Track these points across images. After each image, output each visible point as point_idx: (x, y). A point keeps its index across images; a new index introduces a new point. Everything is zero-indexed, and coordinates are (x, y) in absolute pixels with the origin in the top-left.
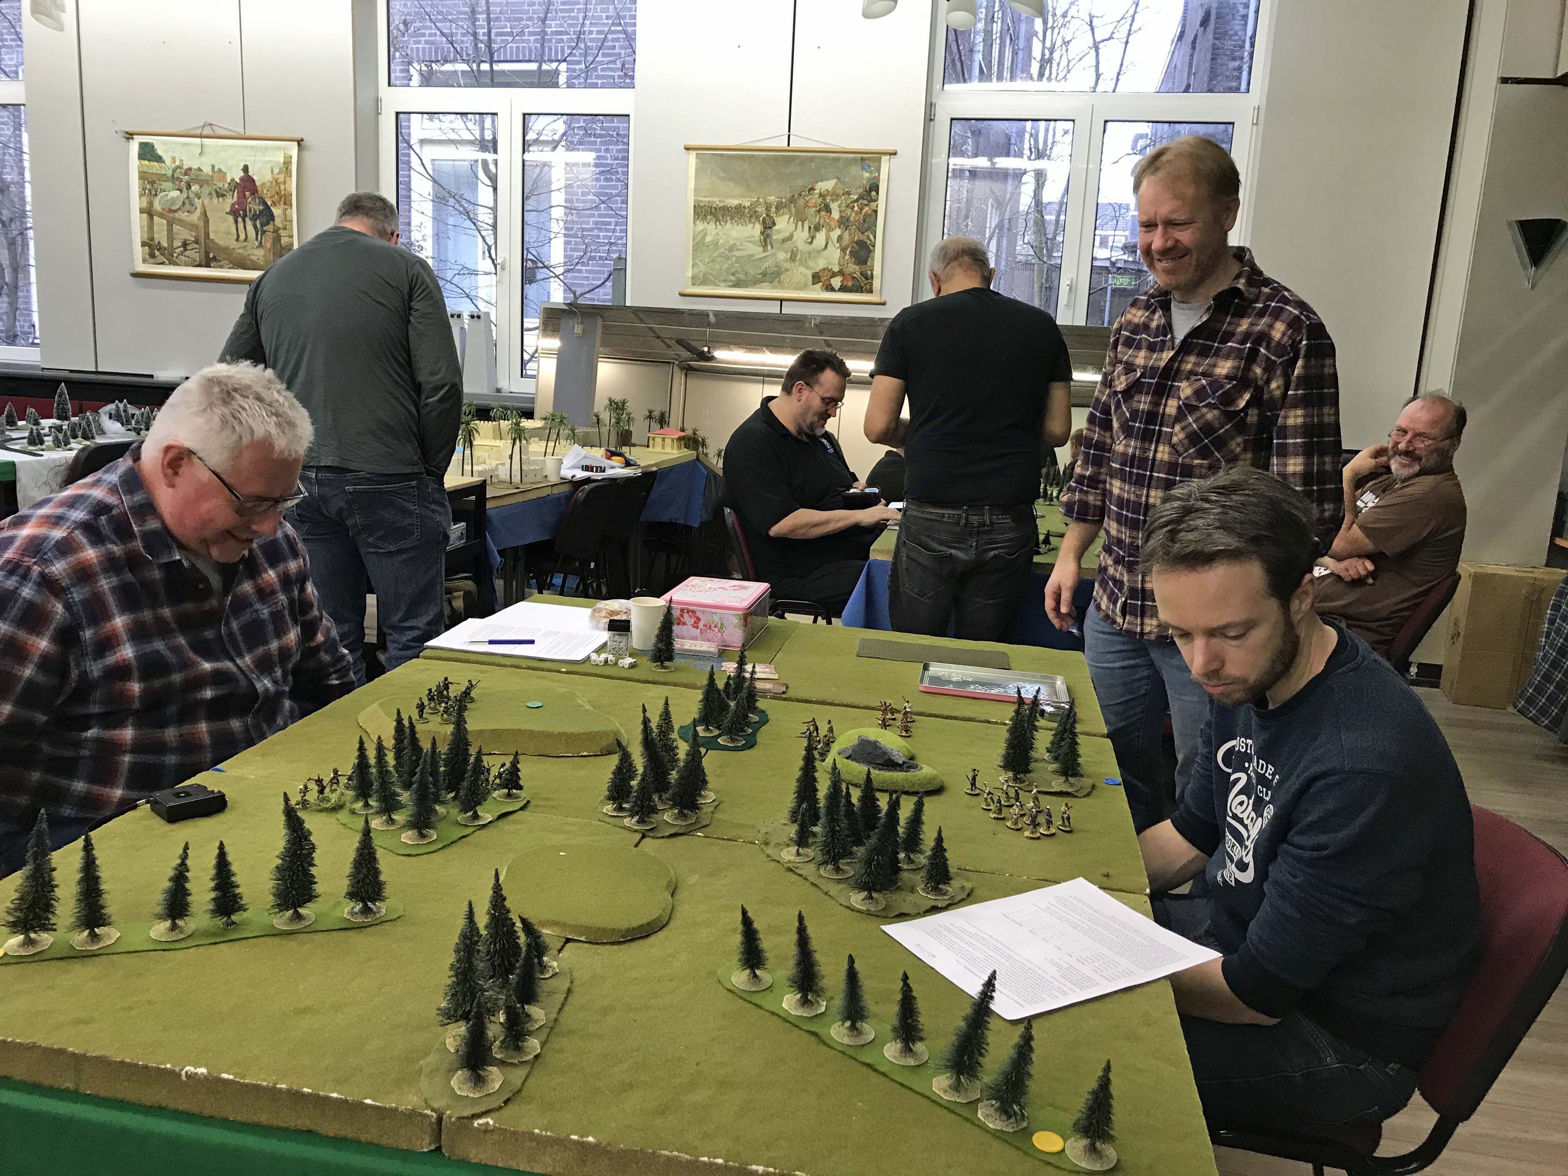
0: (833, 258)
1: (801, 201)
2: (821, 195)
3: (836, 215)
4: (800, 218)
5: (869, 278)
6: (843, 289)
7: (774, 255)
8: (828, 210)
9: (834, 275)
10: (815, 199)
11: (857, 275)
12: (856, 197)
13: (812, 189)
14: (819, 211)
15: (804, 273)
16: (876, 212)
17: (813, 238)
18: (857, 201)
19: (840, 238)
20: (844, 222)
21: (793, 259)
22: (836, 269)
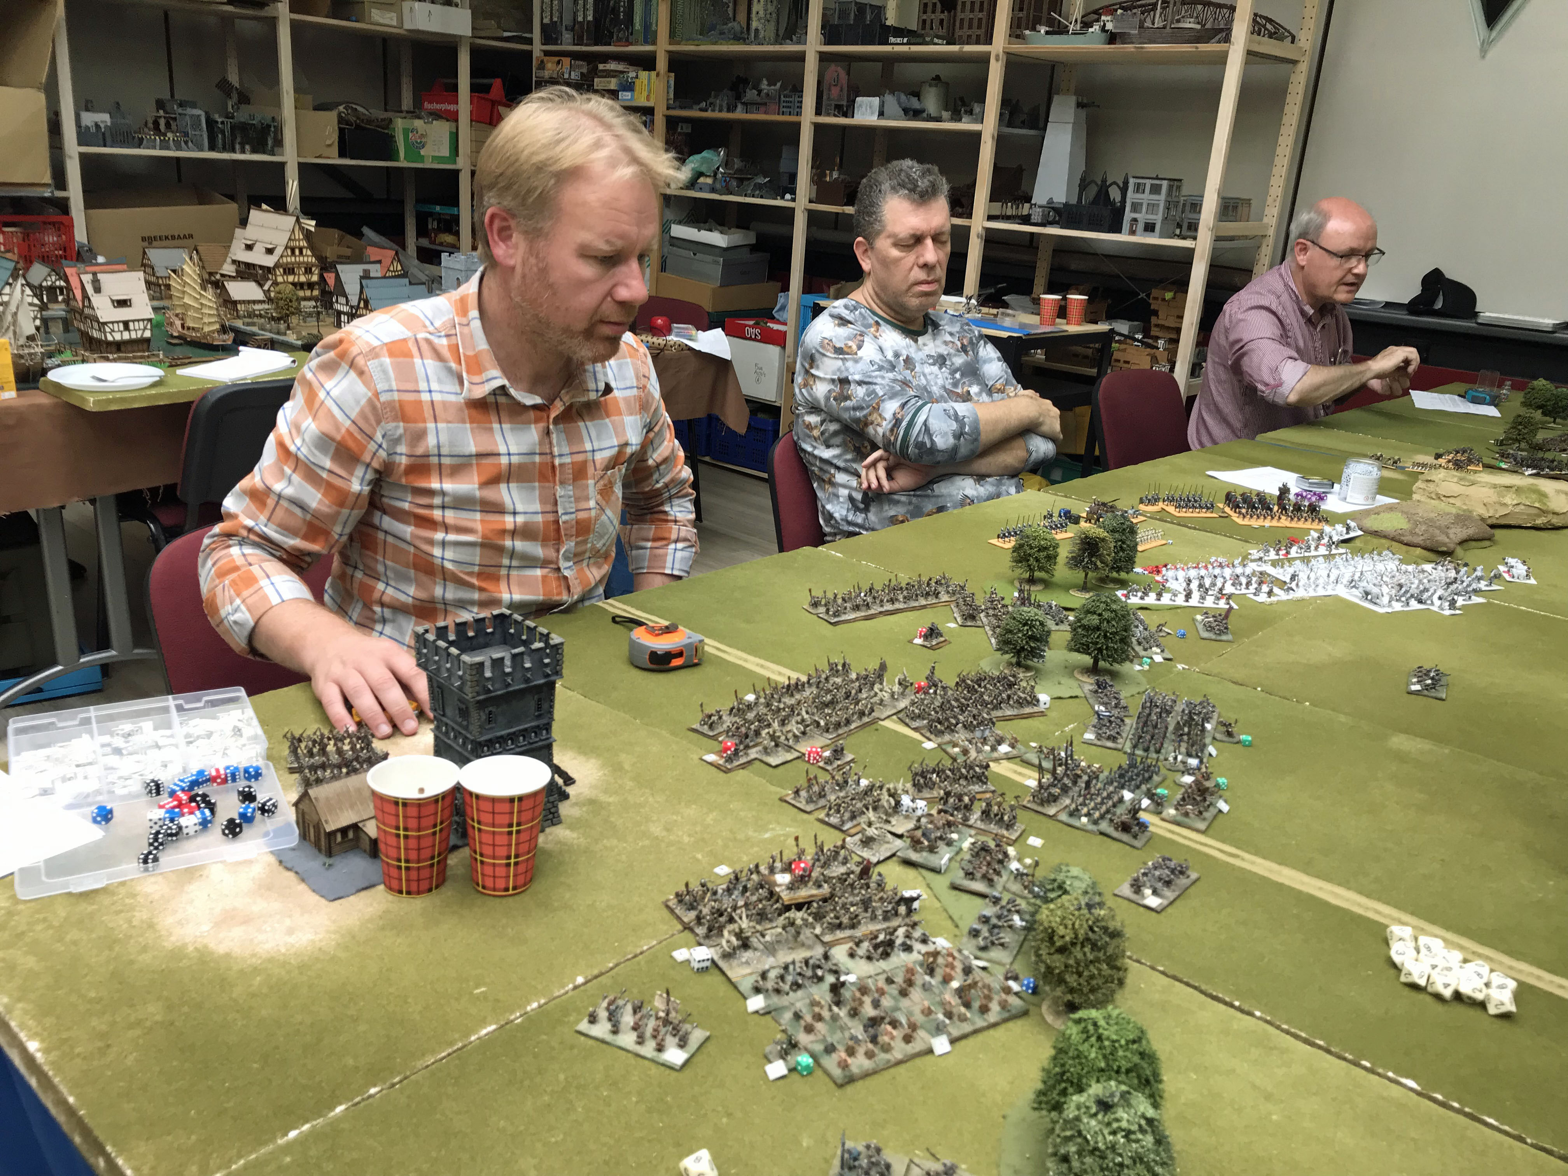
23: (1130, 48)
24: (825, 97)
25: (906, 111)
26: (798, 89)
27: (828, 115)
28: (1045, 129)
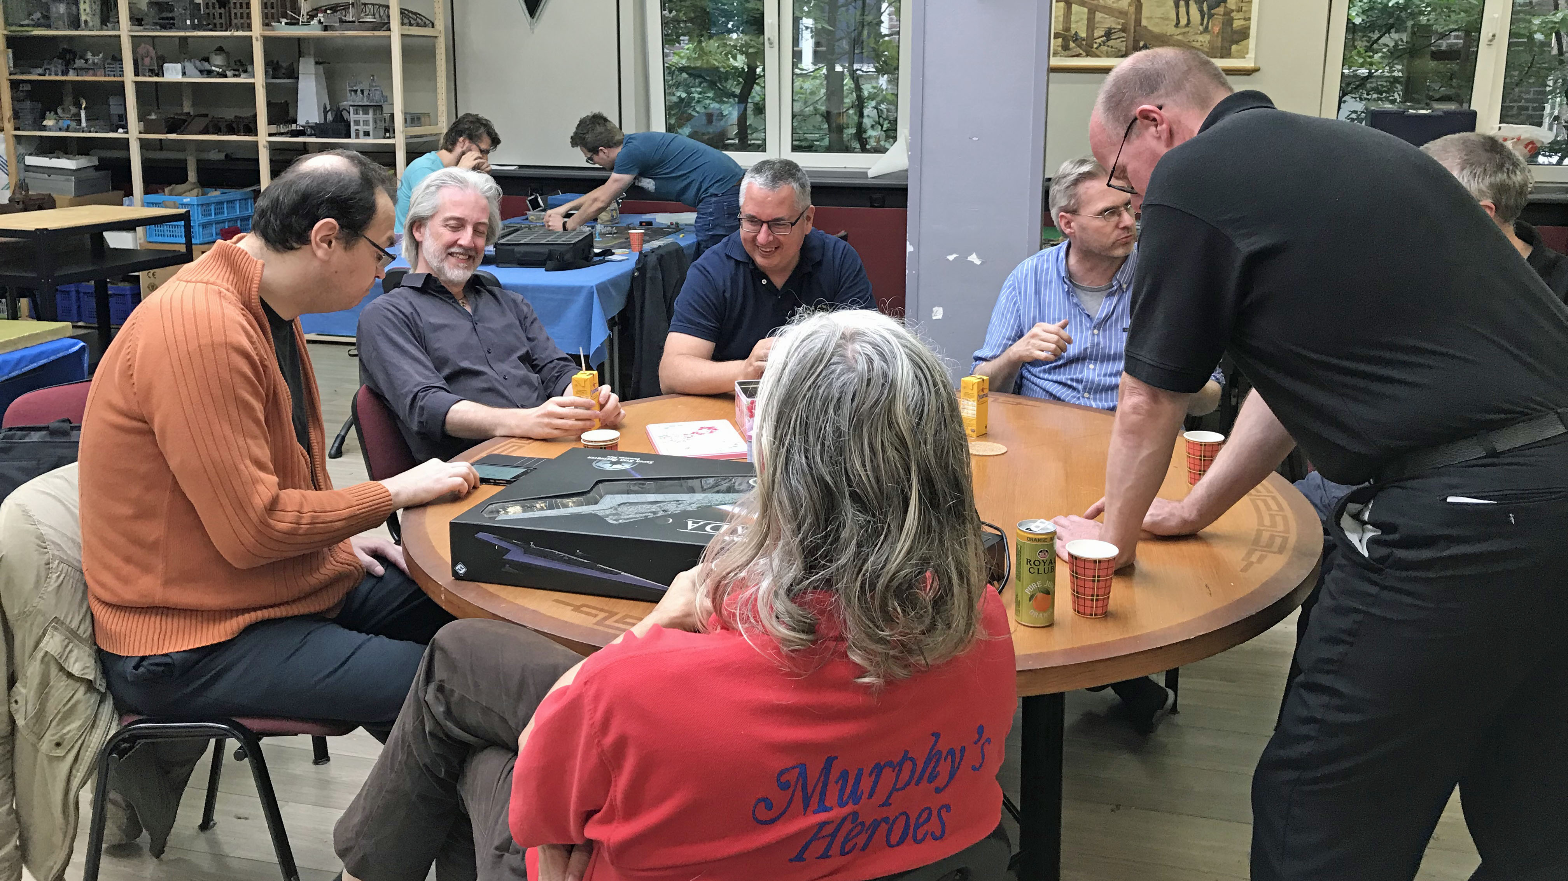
23: (337, 33)
24: (140, 63)
25: (201, 72)
26: (118, 59)
27: (144, 75)
28: (298, 78)
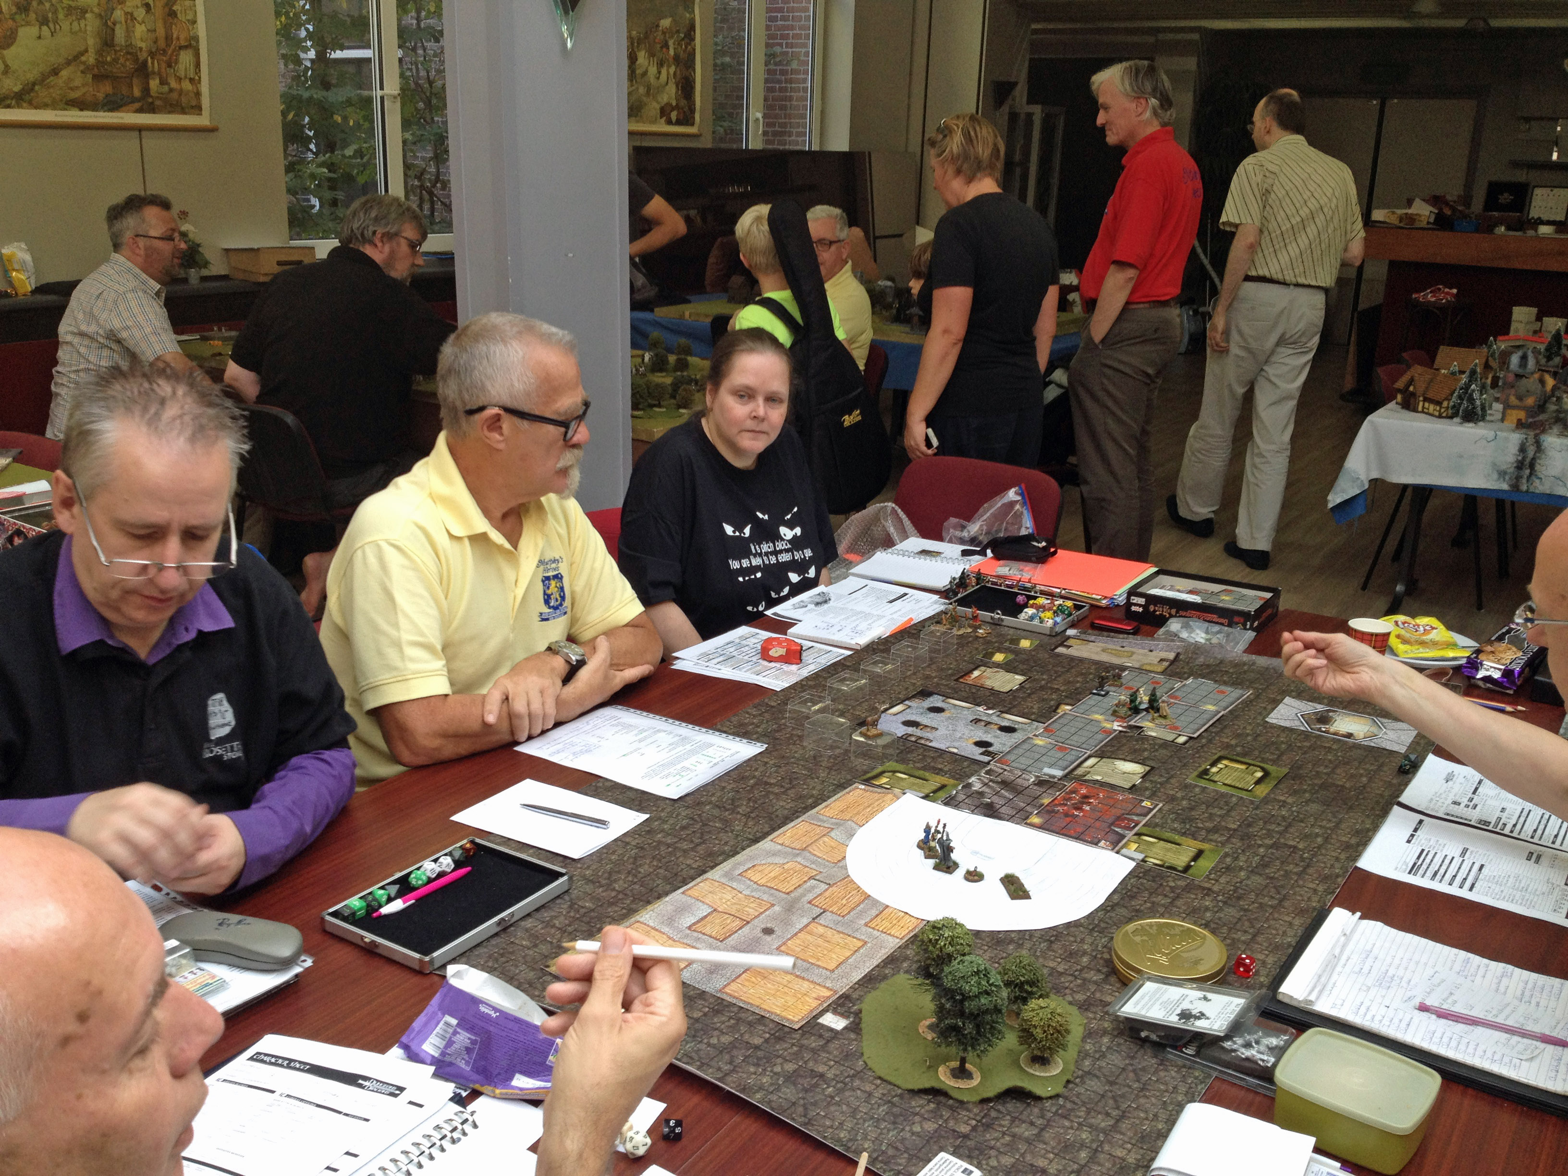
0: (670, 94)
1: (651, 37)
2: (664, 33)
3: (672, 52)
4: (652, 55)
5: (692, 111)
6: (679, 123)
7: (637, 89)
8: (666, 45)
9: (673, 109)
10: (659, 37)
11: (686, 109)
12: (682, 35)
13: (658, 26)
14: (662, 47)
15: (654, 107)
16: (694, 50)
17: (659, 73)
18: (683, 39)
19: (675, 74)
20: (677, 59)
21: (648, 93)
22: (674, 104)
